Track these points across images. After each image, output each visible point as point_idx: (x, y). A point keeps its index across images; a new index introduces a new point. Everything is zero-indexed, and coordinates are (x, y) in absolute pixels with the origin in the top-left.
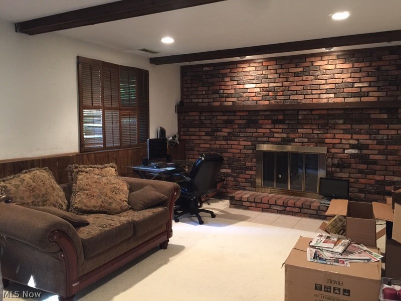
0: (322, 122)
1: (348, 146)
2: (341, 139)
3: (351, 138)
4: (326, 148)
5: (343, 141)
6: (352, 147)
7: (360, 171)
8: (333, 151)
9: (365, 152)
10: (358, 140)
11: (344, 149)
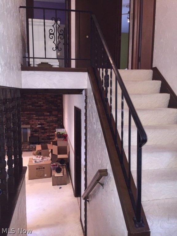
0: (28, 116)
1: (37, 124)
2: (35, 122)
3: (39, 122)
4: (30, 126)
5: (36, 123)
6: (39, 124)
7: (42, 133)
8: (33, 126)
9: (43, 126)
10: (41, 122)
11: (36, 125)
